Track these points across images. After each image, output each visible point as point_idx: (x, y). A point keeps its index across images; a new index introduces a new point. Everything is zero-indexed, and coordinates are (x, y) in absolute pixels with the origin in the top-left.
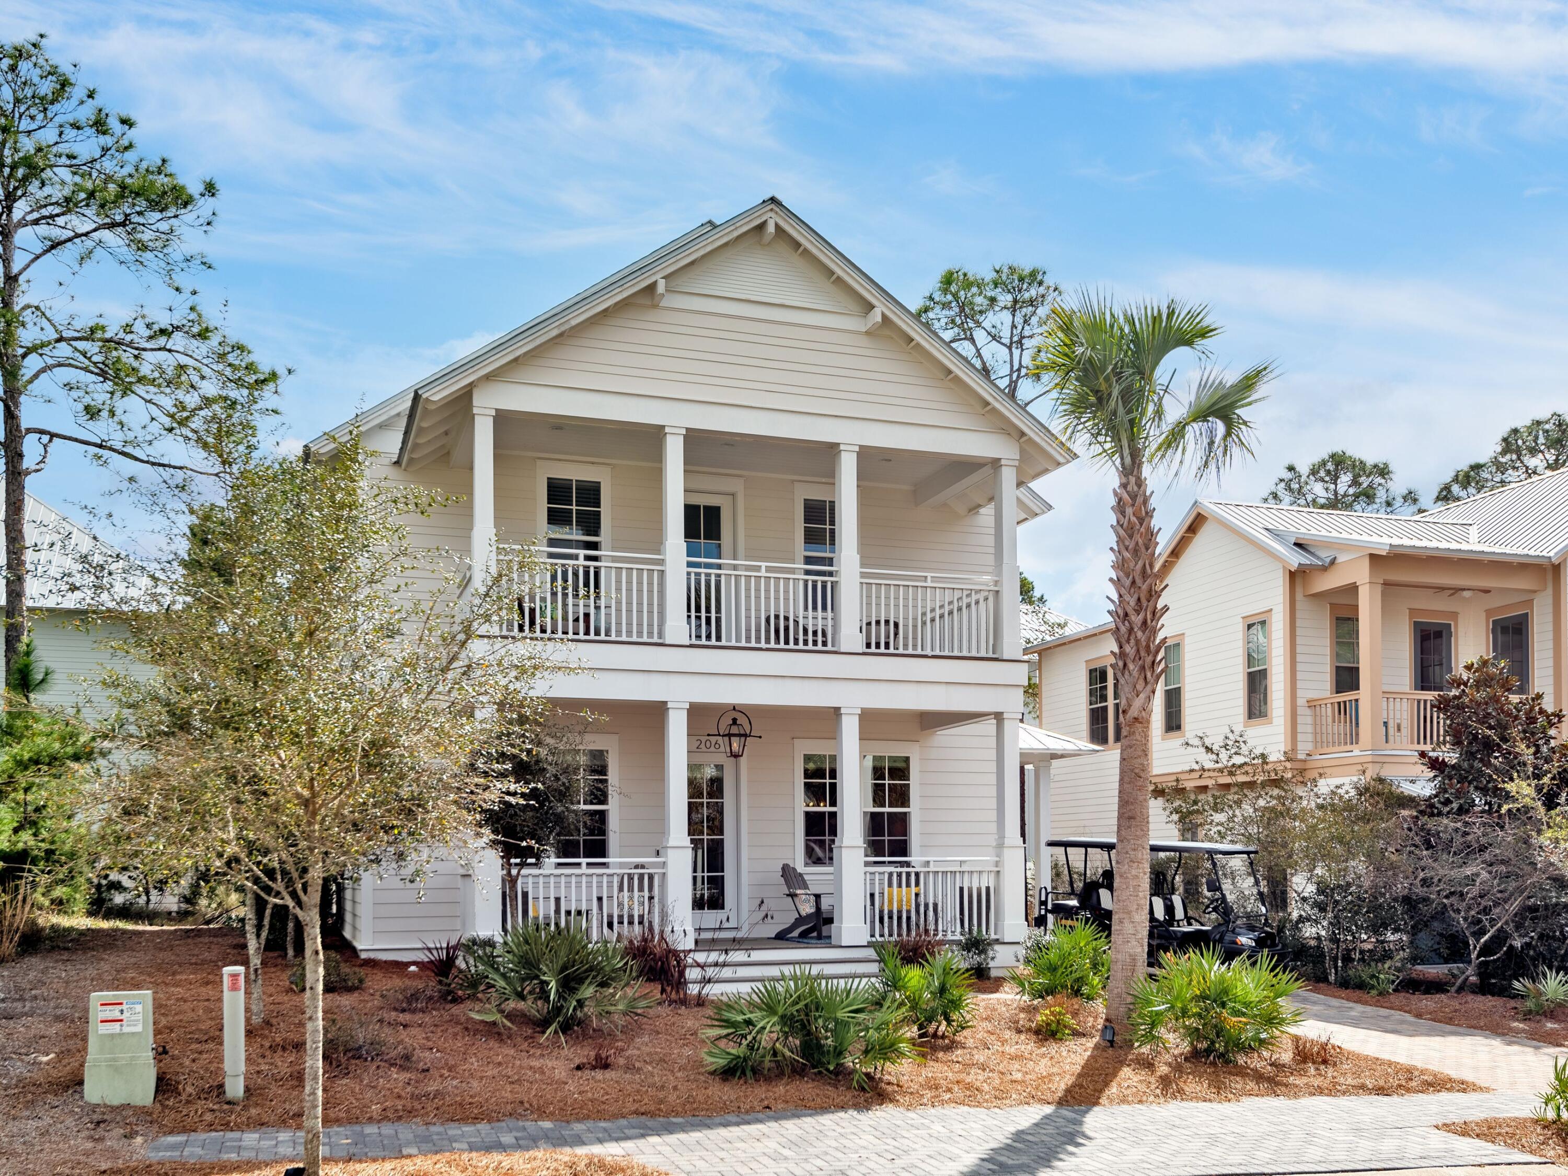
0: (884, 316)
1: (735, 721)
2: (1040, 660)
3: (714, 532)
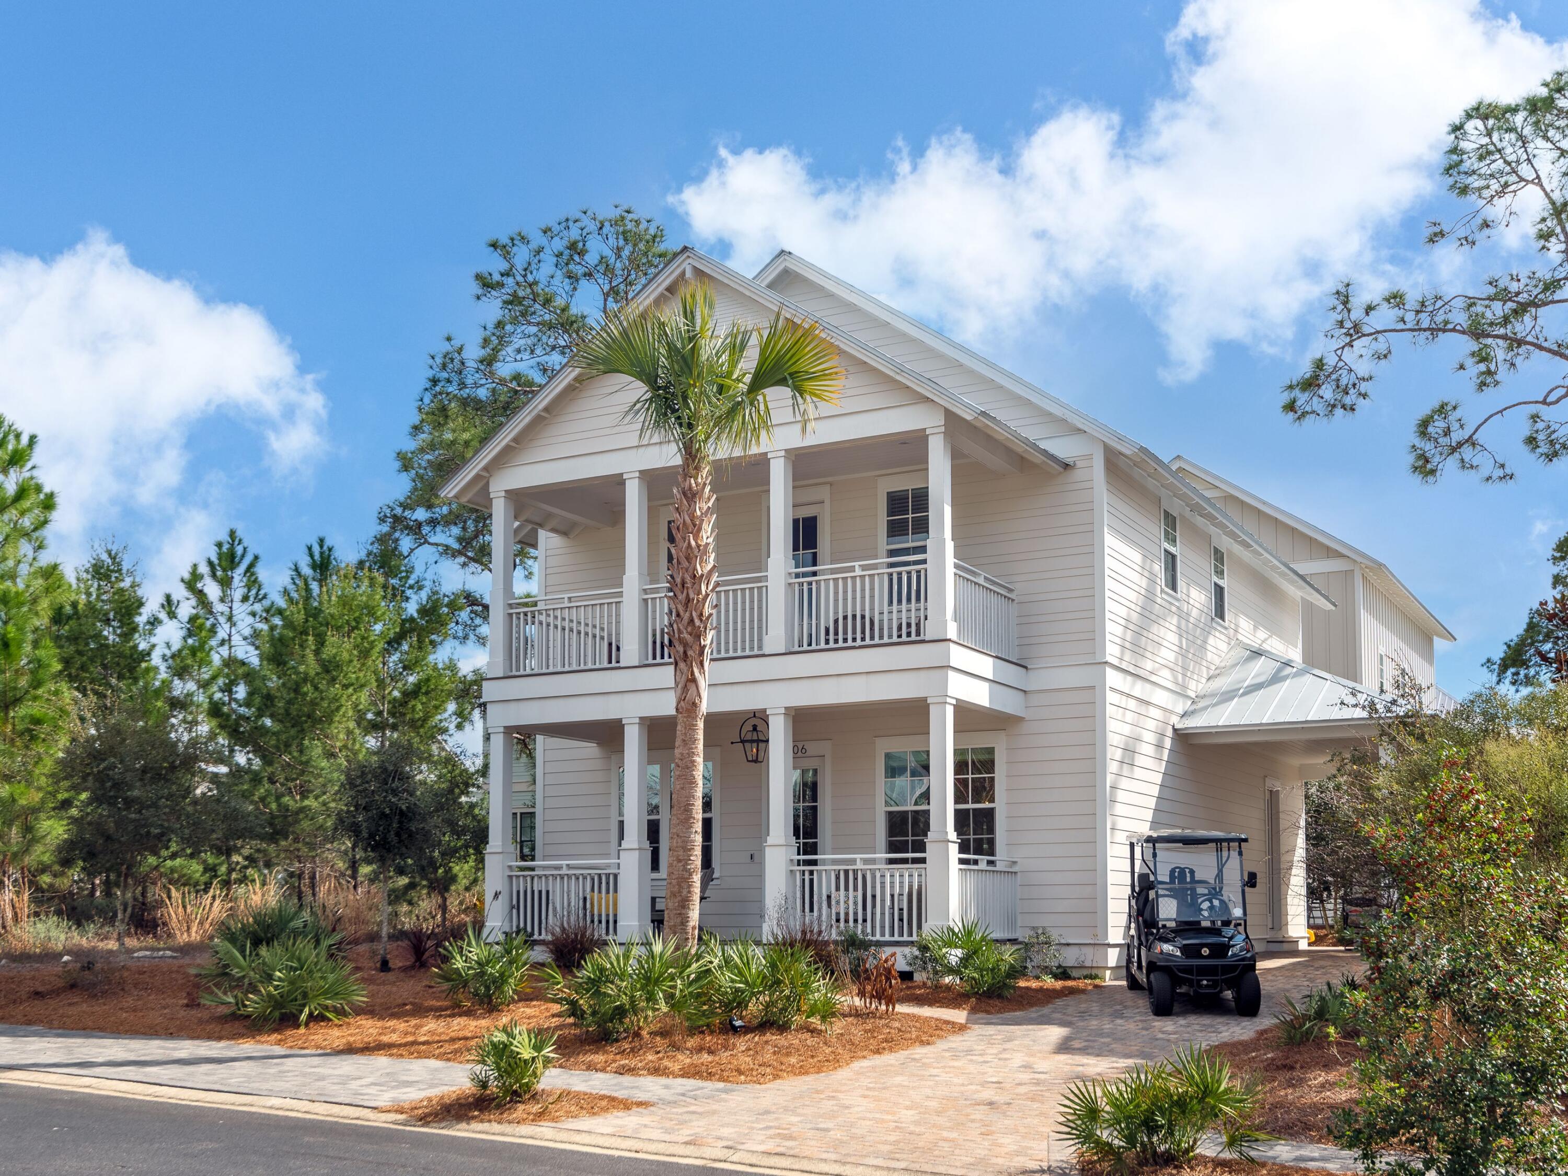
1: (755, 728)
3: (812, 542)
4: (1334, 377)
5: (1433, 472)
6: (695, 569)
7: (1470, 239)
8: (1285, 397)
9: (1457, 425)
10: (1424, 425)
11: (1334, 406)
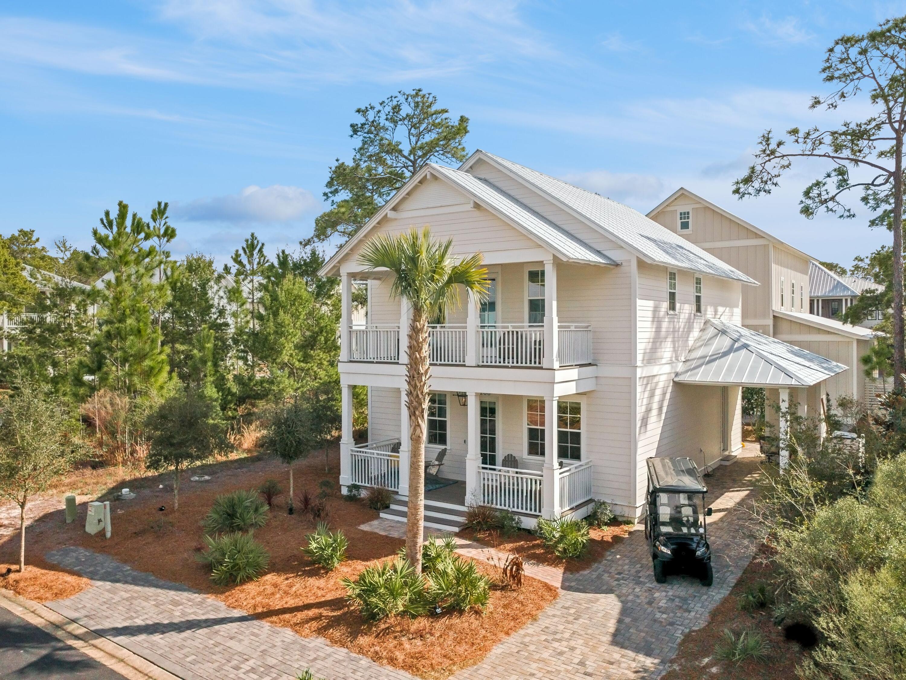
4: (760, 177)
5: (812, 213)
6: (419, 369)
7: (834, 104)
8: (734, 188)
9: (825, 193)
10: (807, 193)
11: (760, 191)
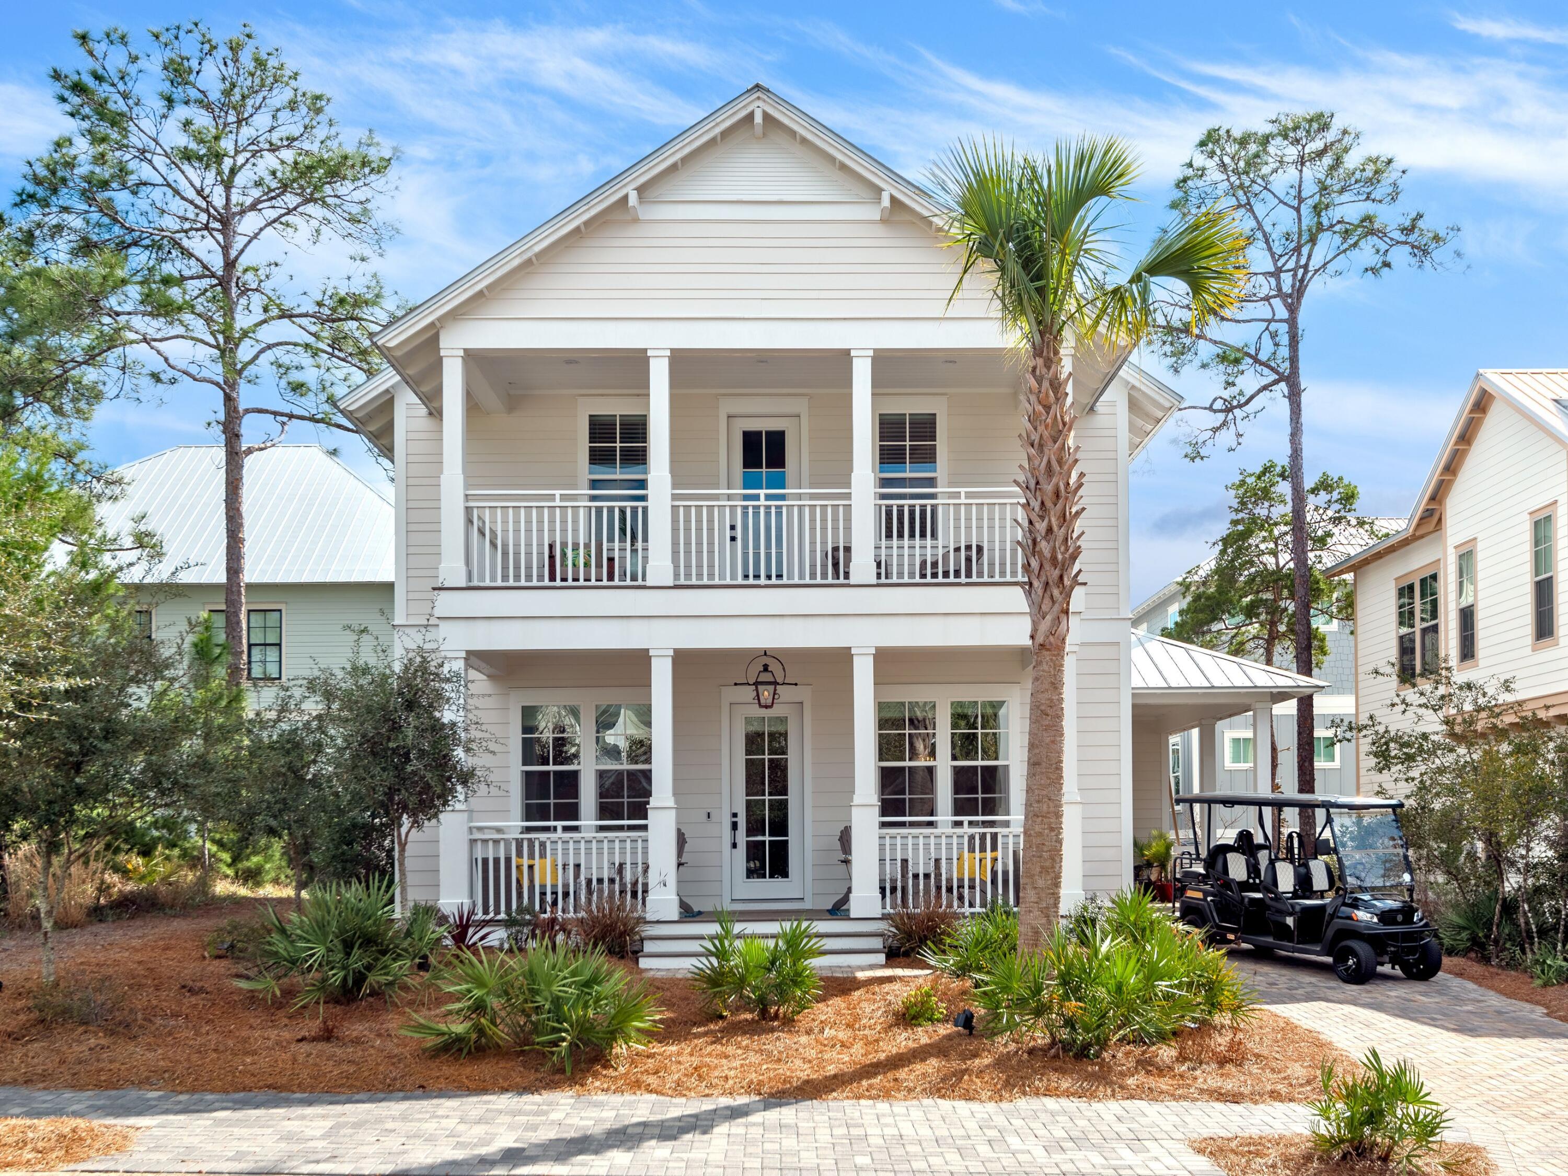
0: (893, 199)
1: (766, 668)
2: (1355, 580)
3: (777, 458)
